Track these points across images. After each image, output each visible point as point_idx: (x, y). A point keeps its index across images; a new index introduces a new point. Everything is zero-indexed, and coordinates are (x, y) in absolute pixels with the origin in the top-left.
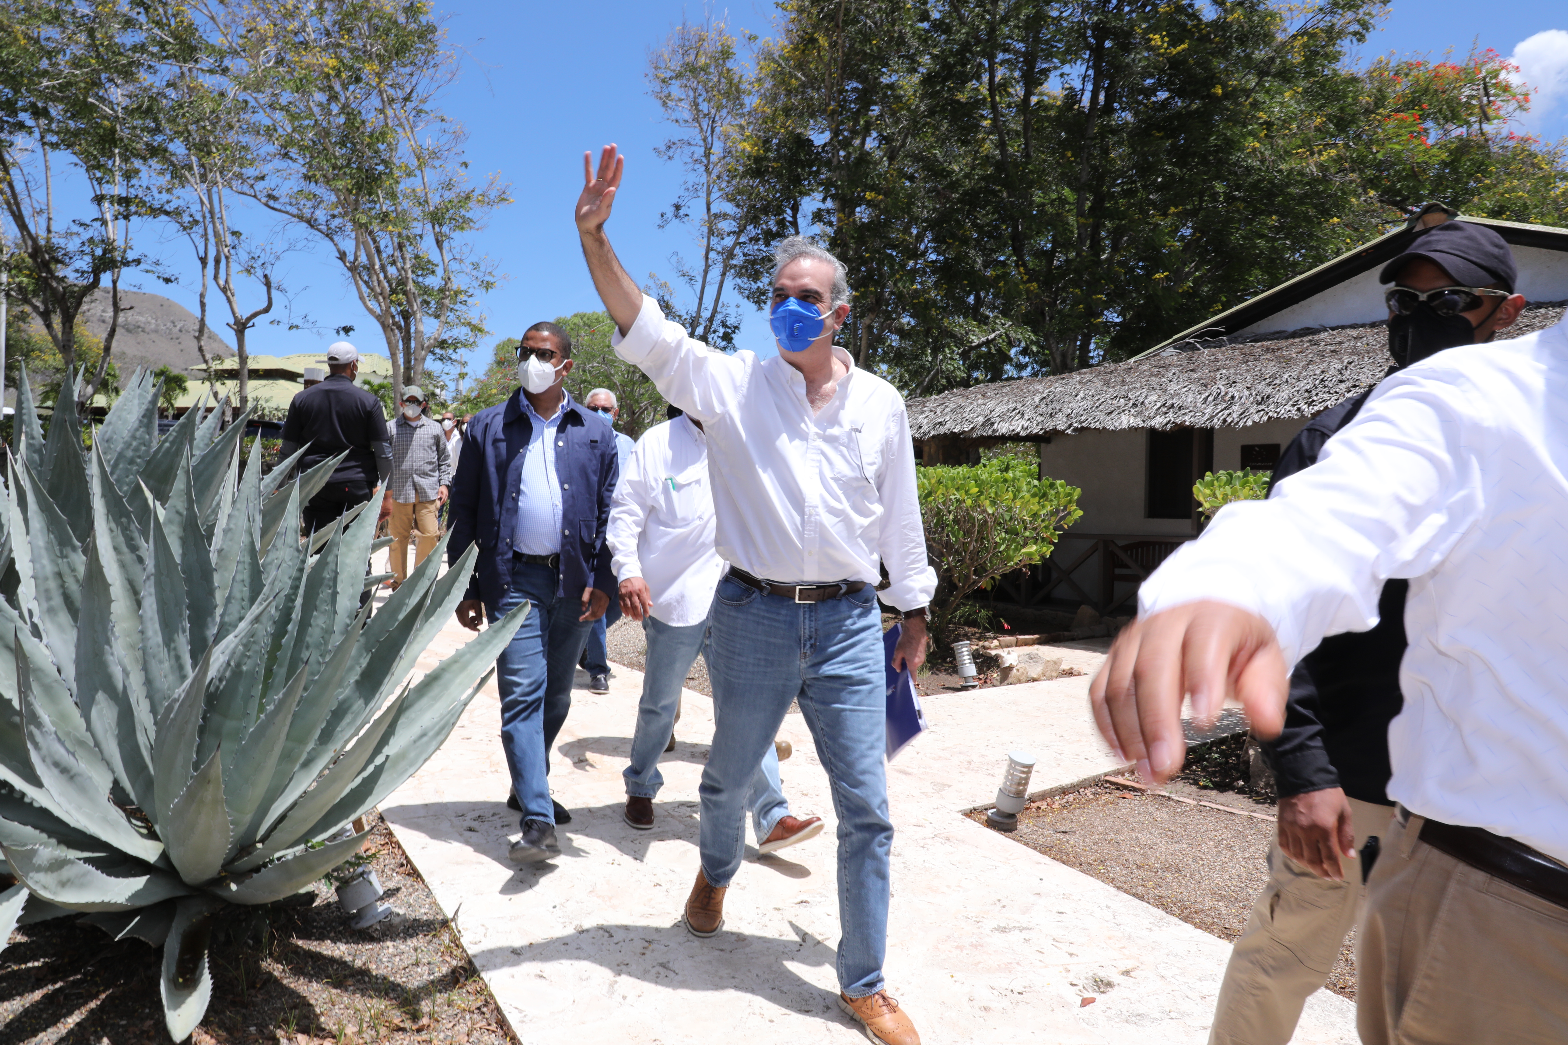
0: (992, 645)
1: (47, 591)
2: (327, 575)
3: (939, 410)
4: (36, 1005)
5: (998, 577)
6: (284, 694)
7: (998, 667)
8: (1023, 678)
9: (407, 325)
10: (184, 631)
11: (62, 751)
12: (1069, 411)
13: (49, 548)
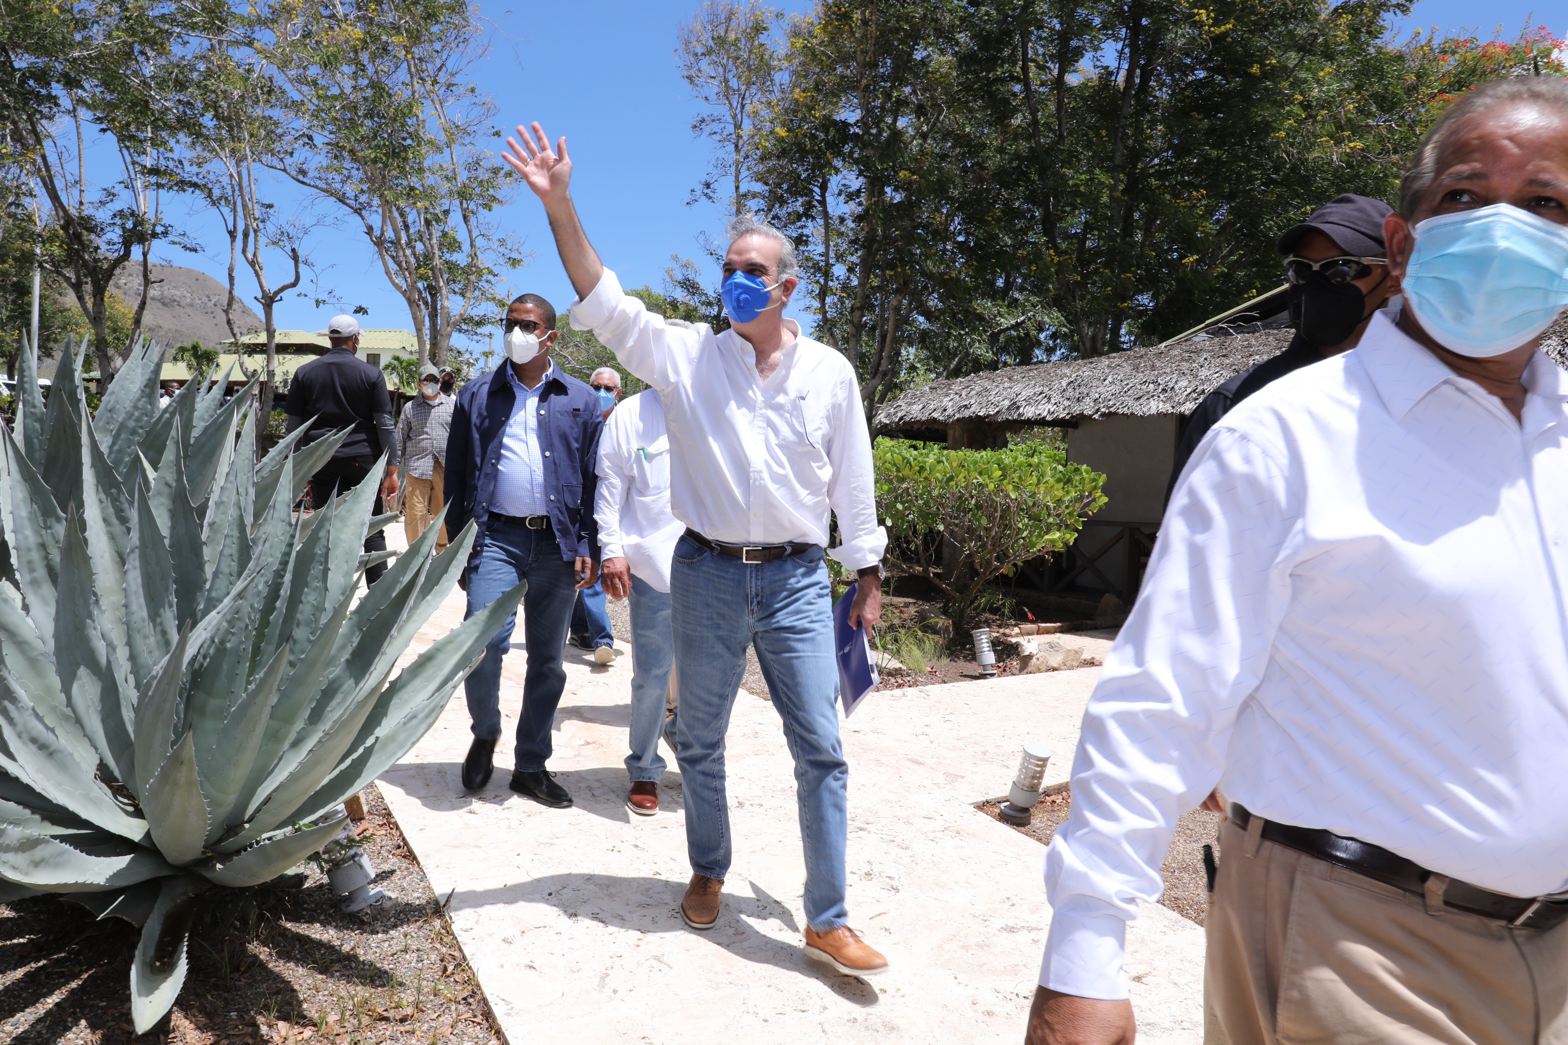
0: (1013, 633)
1: (30, 562)
2: (318, 551)
3: (964, 393)
4: (17, 983)
5: (1020, 564)
6: (265, 673)
7: (1018, 655)
8: (1043, 667)
9: (434, 302)
10: (171, 606)
11: (40, 727)
12: (1097, 396)
13: (32, 518)
